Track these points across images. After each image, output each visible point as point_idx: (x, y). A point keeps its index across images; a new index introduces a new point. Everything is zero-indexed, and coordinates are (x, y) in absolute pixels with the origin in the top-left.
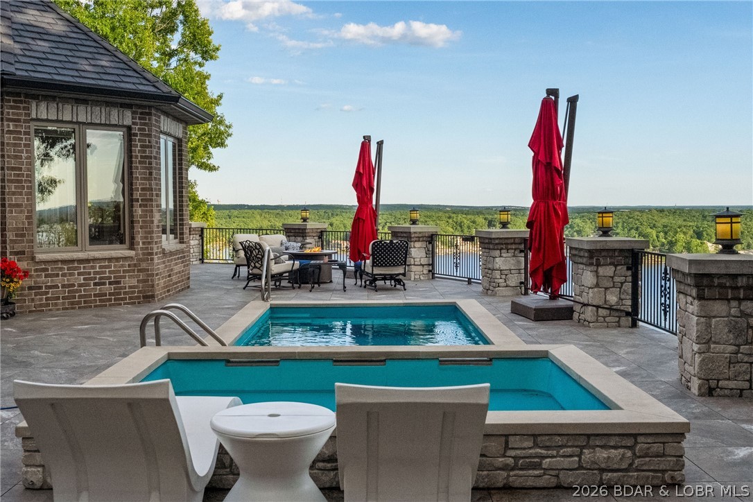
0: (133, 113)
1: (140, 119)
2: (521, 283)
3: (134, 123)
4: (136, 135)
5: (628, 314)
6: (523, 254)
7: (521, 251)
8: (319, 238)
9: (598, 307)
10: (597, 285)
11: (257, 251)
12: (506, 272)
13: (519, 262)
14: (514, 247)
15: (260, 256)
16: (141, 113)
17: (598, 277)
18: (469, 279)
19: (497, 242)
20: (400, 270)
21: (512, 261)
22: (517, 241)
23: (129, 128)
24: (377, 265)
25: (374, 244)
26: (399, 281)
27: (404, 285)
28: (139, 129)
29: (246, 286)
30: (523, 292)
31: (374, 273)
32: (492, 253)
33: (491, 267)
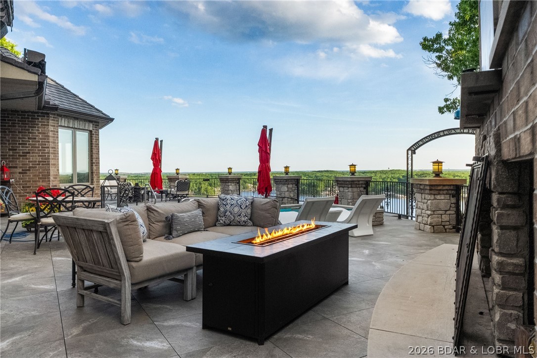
0: (93, 125)
1: (95, 127)
3: (93, 129)
4: (93, 134)
5: (296, 200)
7: (238, 183)
10: (288, 191)
12: (233, 191)
13: (237, 187)
14: (235, 182)
16: (96, 125)
17: (288, 188)
19: (230, 179)
22: (236, 179)
23: (91, 131)
24: (179, 191)
25: (178, 182)
28: (95, 132)
32: (227, 184)
33: (227, 189)
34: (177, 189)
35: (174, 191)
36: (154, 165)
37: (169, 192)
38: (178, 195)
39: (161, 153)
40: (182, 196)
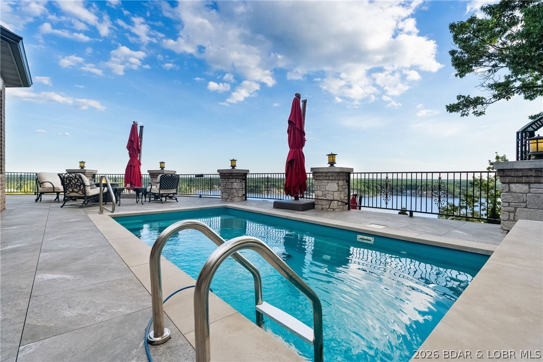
2: (243, 195)
5: (346, 204)
6: (244, 181)
7: (243, 180)
8: (92, 178)
9: (338, 201)
10: (338, 191)
11: (76, 180)
12: (238, 190)
13: (242, 185)
14: (241, 177)
15: (79, 184)
17: (338, 186)
18: (200, 195)
19: (235, 175)
20: (174, 191)
21: (240, 184)
22: (242, 174)
24: (163, 189)
25: (162, 176)
26: (171, 198)
27: (176, 199)
29: (63, 205)
30: (244, 199)
31: (161, 193)
32: (230, 180)
33: (230, 187)
34: (160, 187)
35: (155, 189)
36: (131, 155)
37: (148, 190)
38: (162, 194)
39: (141, 142)
40: (167, 196)
